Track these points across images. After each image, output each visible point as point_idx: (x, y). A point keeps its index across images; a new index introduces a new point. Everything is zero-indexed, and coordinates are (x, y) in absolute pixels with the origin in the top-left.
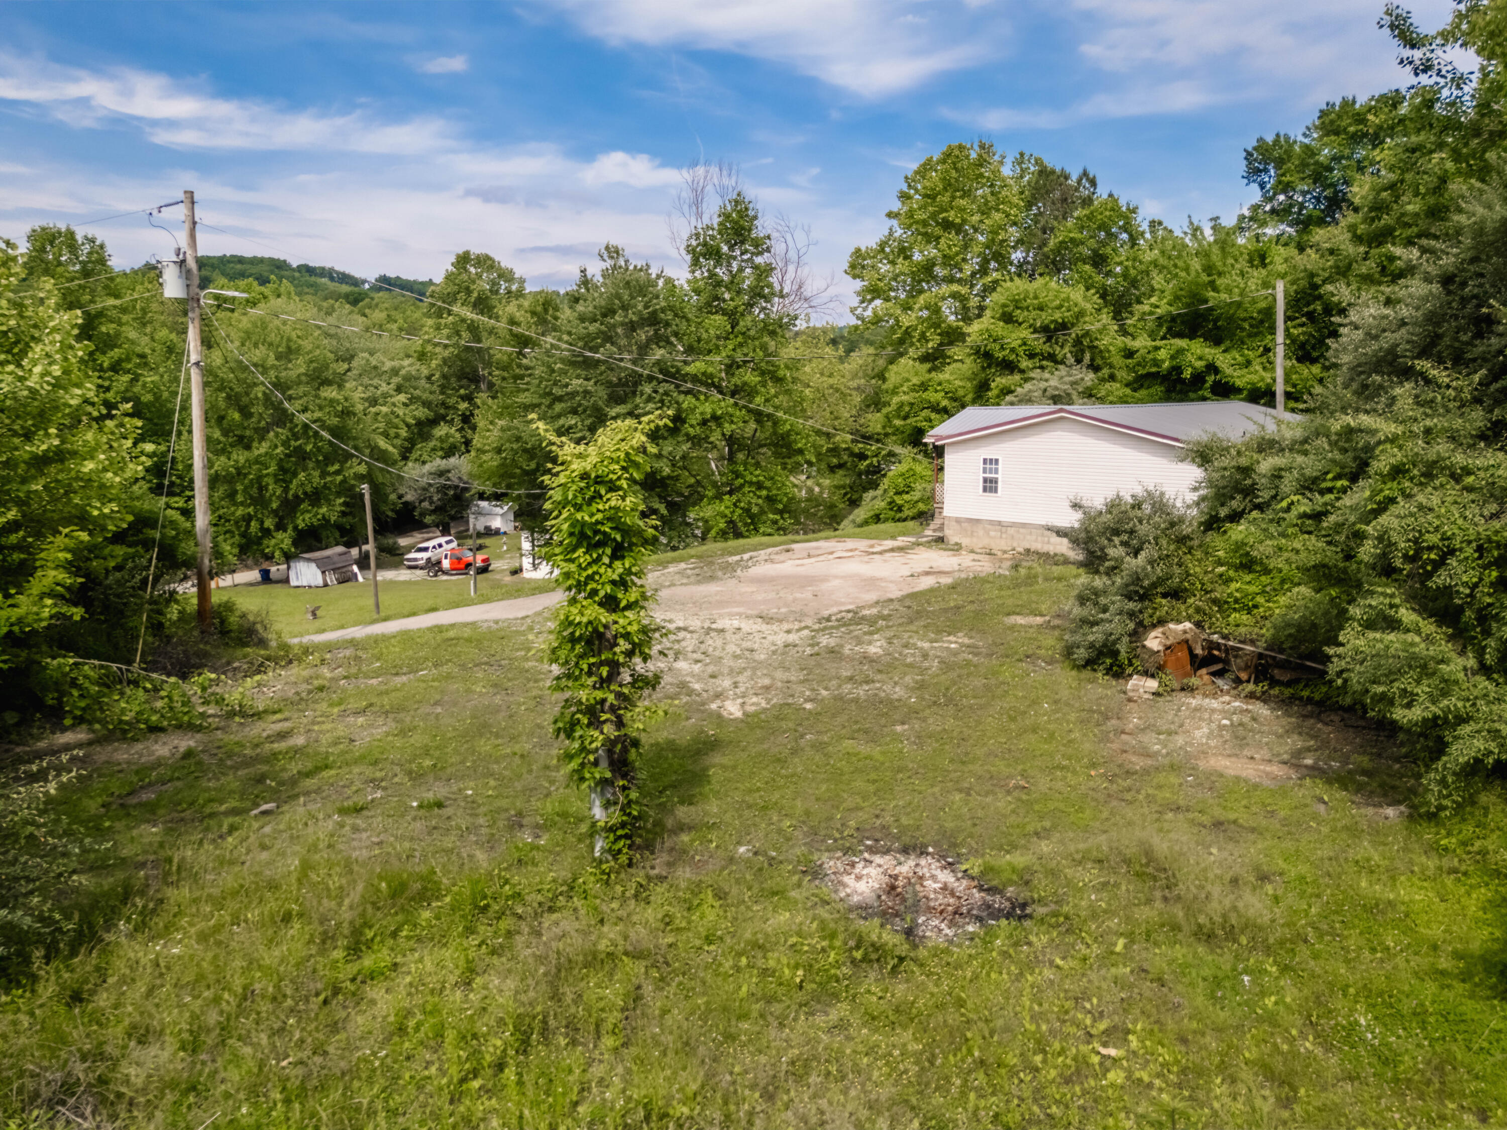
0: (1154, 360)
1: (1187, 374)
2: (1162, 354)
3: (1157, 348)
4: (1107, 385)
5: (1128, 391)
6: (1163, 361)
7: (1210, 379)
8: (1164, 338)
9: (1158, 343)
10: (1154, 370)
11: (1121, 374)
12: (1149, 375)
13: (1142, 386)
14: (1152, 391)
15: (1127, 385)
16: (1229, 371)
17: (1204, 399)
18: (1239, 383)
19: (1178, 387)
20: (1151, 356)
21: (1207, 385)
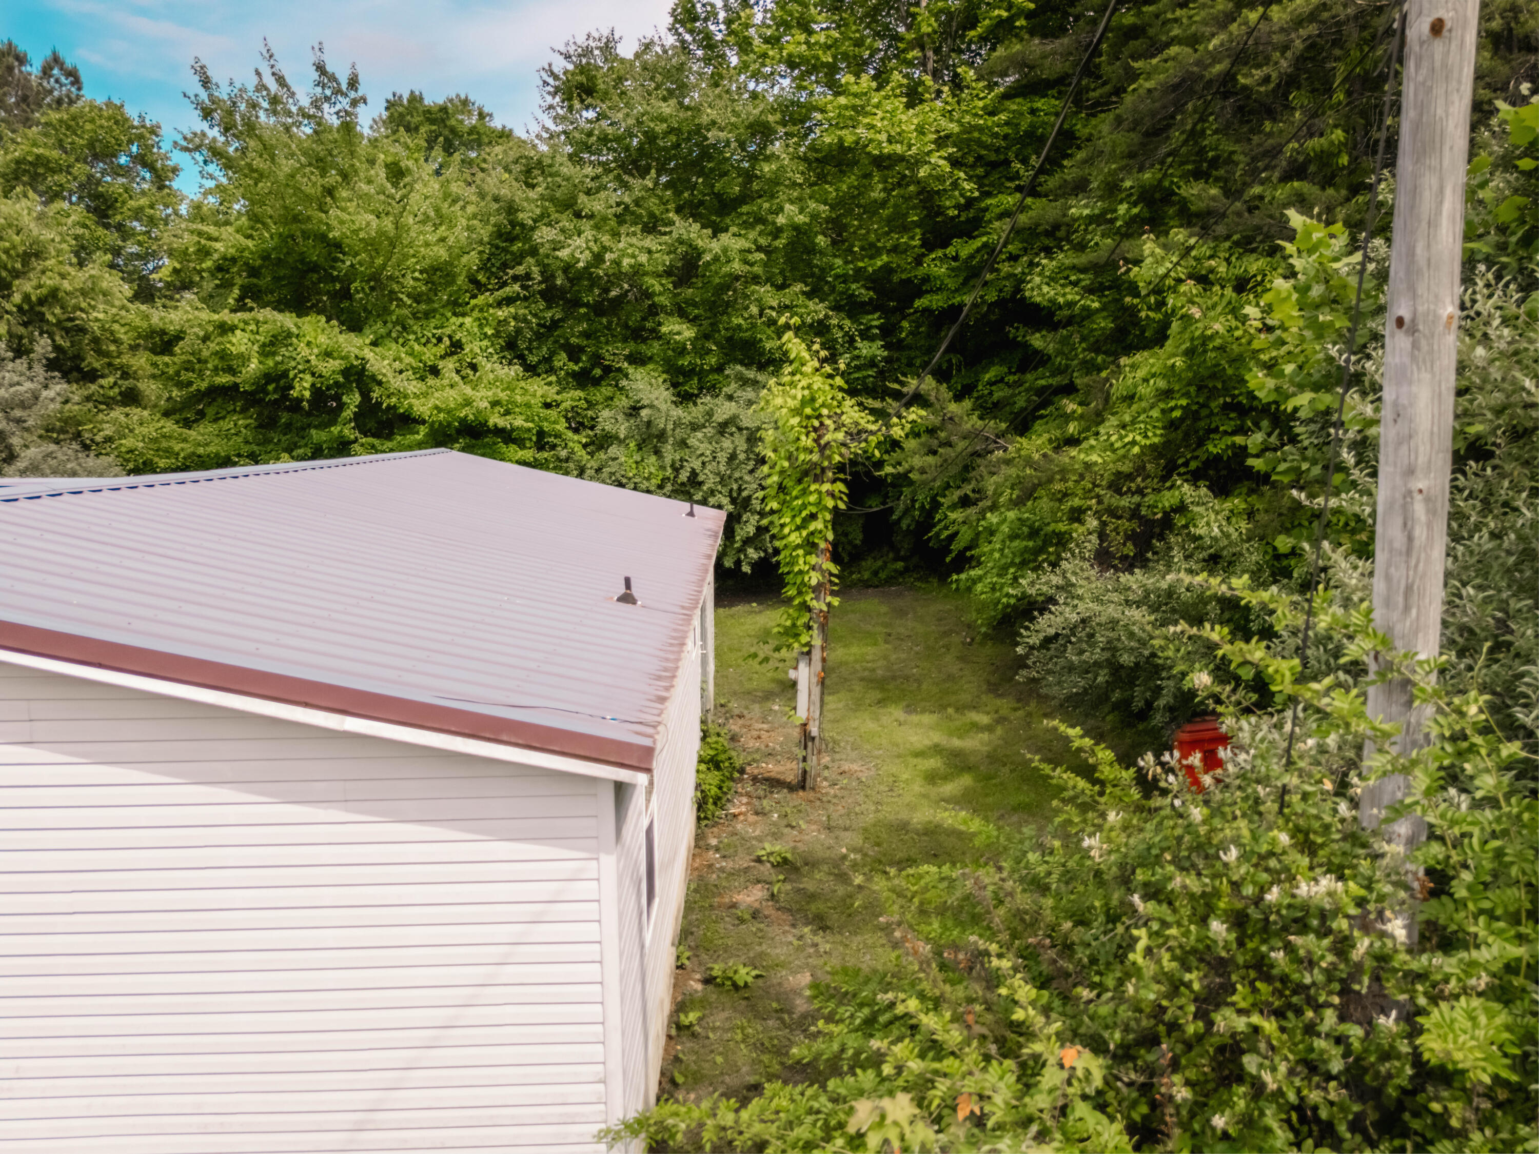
0: (223, 355)
1: (303, 388)
2: (239, 342)
3: (225, 329)
4: (117, 413)
5: (169, 426)
6: (244, 359)
7: (353, 400)
8: (240, 307)
9: (225, 316)
10: (224, 379)
11: (150, 388)
12: (215, 392)
13: (201, 414)
14: (227, 424)
15: (166, 414)
16: (396, 383)
17: (342, 449)
18: (422, 408)
19: (284, 418)
20: (213, 346)
21: (348, 413)
